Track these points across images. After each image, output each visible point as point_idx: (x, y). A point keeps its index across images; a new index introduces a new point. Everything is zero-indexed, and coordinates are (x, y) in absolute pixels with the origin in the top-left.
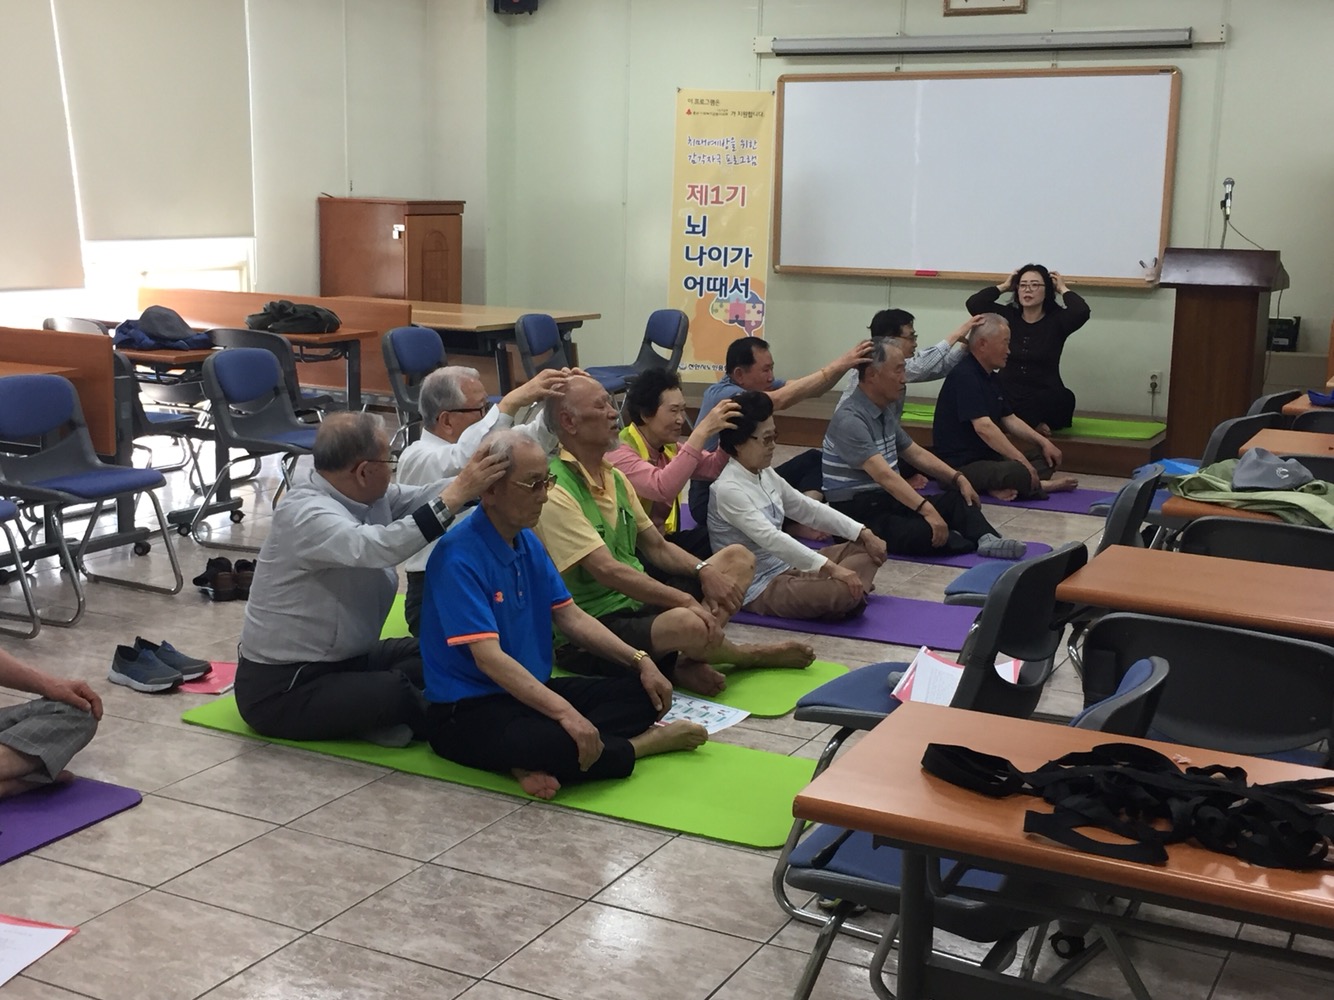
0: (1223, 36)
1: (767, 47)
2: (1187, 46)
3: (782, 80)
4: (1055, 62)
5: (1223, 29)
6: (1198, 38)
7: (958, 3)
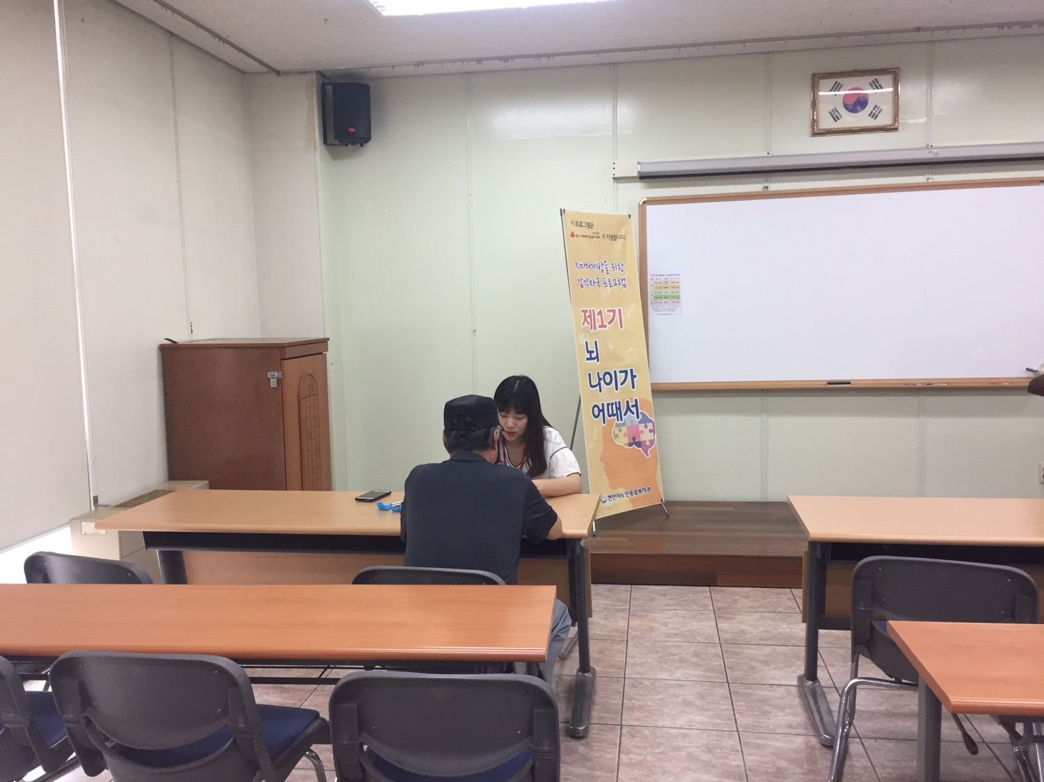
1: (630, 171)
3: (644, 205)
4: (929, 176)
7: (826, 123)
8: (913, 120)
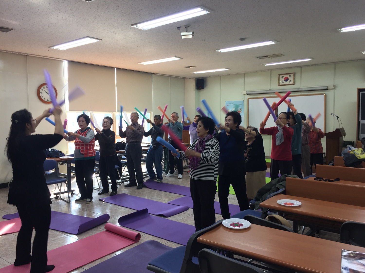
0: (334, 87)
1: (245, 93)
2: (327, 89)
3: (248, 99)
4: (301, 93)
5: (334, 86)
6: (328, 88)
7: (281, 84)
8: (297, 83)
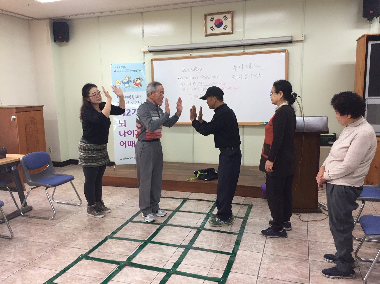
1: (146, 50)
2: (291, 41)
3: (152, 60)
4: (244, 50)
5: (303, 36)
6: (294, 39)
7: (210, 32)
8: (238, 30)
